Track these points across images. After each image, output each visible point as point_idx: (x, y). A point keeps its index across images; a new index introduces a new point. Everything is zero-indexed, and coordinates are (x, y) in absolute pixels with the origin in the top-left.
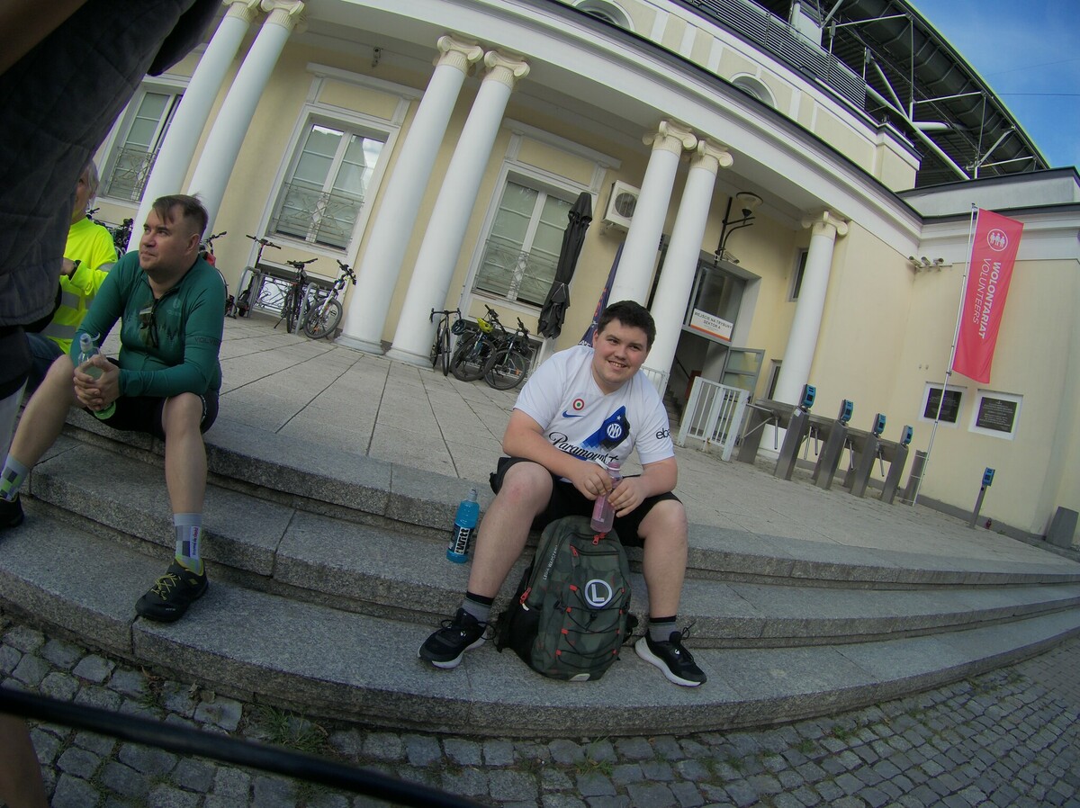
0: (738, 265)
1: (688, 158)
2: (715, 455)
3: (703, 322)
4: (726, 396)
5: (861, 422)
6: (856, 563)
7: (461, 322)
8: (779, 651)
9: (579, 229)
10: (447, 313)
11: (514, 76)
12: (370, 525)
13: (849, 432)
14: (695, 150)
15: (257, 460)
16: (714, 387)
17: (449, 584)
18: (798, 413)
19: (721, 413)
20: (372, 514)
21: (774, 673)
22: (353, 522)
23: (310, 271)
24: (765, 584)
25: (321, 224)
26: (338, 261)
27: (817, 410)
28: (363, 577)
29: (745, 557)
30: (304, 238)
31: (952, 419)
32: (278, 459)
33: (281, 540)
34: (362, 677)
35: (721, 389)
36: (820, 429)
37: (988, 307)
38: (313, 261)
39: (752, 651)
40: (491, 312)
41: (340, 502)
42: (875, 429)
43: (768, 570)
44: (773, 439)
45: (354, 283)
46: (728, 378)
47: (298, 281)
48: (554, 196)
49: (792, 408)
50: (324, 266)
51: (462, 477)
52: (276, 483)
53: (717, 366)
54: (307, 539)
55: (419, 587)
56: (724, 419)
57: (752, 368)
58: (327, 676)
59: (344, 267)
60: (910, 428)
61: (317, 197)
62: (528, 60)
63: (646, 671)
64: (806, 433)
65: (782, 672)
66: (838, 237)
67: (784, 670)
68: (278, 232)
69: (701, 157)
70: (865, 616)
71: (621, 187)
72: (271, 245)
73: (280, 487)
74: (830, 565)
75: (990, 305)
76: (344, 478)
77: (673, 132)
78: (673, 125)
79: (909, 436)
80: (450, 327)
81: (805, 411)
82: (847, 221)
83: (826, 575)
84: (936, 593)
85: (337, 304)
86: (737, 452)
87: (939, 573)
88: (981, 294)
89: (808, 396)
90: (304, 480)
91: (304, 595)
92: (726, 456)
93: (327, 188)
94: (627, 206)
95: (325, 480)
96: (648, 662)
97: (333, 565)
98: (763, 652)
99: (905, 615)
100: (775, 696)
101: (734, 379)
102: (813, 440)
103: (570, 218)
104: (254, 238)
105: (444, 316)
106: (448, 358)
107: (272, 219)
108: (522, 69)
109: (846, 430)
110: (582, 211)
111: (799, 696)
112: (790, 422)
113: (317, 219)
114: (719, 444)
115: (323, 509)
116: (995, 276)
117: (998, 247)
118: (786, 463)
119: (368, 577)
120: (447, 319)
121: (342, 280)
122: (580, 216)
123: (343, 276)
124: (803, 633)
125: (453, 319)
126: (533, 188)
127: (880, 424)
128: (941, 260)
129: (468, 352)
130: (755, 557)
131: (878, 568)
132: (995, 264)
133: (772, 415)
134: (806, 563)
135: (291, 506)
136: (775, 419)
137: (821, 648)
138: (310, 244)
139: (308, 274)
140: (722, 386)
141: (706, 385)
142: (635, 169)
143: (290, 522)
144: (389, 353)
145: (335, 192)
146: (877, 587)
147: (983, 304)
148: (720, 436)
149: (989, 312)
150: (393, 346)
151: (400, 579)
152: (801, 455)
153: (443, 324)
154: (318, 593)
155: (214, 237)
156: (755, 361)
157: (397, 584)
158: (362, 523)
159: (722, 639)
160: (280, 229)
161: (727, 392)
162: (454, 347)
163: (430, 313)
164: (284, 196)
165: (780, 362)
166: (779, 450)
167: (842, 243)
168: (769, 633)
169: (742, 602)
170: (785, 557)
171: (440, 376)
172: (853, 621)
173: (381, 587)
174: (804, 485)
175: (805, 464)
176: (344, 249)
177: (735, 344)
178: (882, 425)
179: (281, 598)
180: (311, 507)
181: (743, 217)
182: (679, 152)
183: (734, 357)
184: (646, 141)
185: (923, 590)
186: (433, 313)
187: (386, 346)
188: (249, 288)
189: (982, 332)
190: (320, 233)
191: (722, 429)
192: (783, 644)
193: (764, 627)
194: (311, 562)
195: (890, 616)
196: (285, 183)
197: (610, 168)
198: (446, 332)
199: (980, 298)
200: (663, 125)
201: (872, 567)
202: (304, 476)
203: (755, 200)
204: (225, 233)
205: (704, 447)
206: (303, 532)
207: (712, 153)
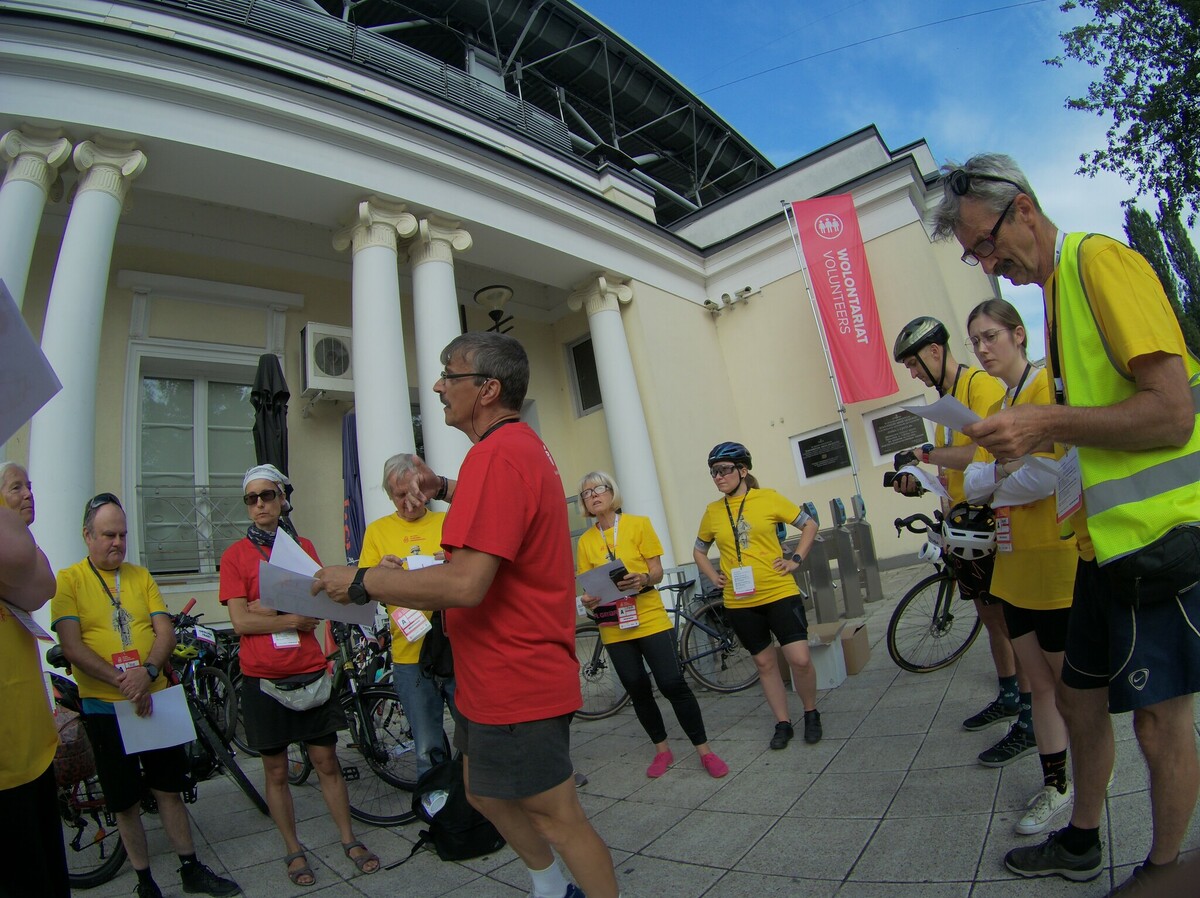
9: (275, 416)
11: (122, 177)
37: (855, 304)
48: (221, 382)
62: (144, 144)
66: (623, 306)
69: (427, 245)
71: (316, 331)
75: (857, 301)
77: (380, 216)
78: (377, 206)
82: (626, 282)
88: (839, 295)
94: (337, 358)
103: (256, 404)
108: (136, 162)
110: (271, 386)
116: (845, 266)
117: (834, 233)
122: (270, 399)
126: (185, 377)
128: (748, 289)
132: (839, 253)
147: (848, 305)
149: (859, 309)
167: (631, 312)
181: (493, 323)
182: (393, 244)
189: (862, 337)
197: (289, 311)
199: (840, 301)
200: (364, 208)
203: (501, 294)
207: (440, 236)
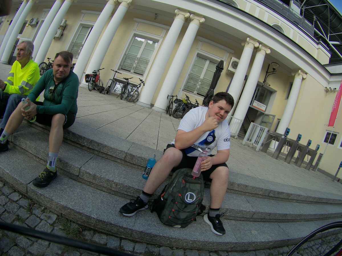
0: (270, 86)
1: (256, 50)
2: (254, 148)
3: (257, 105)
4: (261, 129)
5: (303, 142)
6: (293, 193)
7: (177, 99)
8: (257, 223)
9: (219, 72)
10: (173, 96)
11: (200, 22)
12: (119, 163)
13: (299, 145)
14: (258, 47)
15: (84, 137)
16: (257, 126)
17: (138, 187)
18: (283, 137)
19: (258, 135)
20: (120, 159)
21: (253, 232)
22: (114, 161)
23: (130, 81)
24: (259, 197)
25: (136, 67)
26: (139, 78)
27: (290, 136)
28: (108, 180)
29: (253, 188)
30: (130, 71)
31: (333, 144)
32: (91, 138)
33: (84, 164)
34: (96, 214)
35: (259, 127)
36: (290, 143)
38: (131, 78)
39: (248, 222)
40: (187, 97)
41: (110, 154)
42: (308, 145)
43: (261, 193)
44: (274, 145)
45: (144, 85)
46: (263, 124)
47: (126, 84)
48: (212, 61)
49: (281, 135)
50: (135, 79)
51: (157, 149)
52: (90, 146)
53: (260, 120)
54: (93, 165)
55: (127, 186)
56: (259, 137)
57: (271, 121)
58: (84, 212)
59: (141, 80)
60: (319, 145)
61: (135, 59)
62: (205, 17)
63: (204, 226)
64: (285, 144)
65: (256, 232)
66: (303, 79)
67: (257, 231)
68: (122, 69)
69: (260, 50)
70: (291, 213)
71: (234, 59)
72: (119, 73)
73: (91, 147)
74: (283, 193)
76: (112, 146)
77: (251, 41)
78: (251, 39)
79: (318, 148)
80: (173, 101)
81: (286, 136)
82: (306, 74)
83: (281, 196)
84: (318, 205)
85: (138, 92)
86: (261, 148)
87: (320, 199)
89: (287, 132)
90: (98, 145)
91: (88, 183)
92: (257, 149)
93: (139, 56)
94: (235, 65)
95: (106, 146)
96: (206, 223)
97: (98, 175)
98: (252, 223)
99: (305, 214)
100: (250, 241)
101: (265, 124)
102: (287, 146)
103: (217, 68)
104: (113, 70)
105: (172, 97)
106: (172, 110)
107: (120, 65)
108: (202, 20)
109: (298, 144)
110: (221, 66)
111: (259, 242)
112: (280, 140)
113: (135, 65)
114: (256, 145)
115: (104, 155)
118: (277, 153)
119: (110, 181)
120: (172, 98)
121: (140, 84)
122: (220, 68)
123: (141, 83)
124: (268, 217)
125: (175, 98)
126: (205, 58)
127: (309, 143)
128: (335, 89)
129: (178, 109)
130: (257, 188)
131: (300, 195)
133: (275, 137)
134: (275, 192)
135: (94, 154)
136: (275, 139)
137: (273, 223)
138: (132, 73)
139: (130, 82)
140: (260, 126)
141: (254, 125)
142: (238, 53)
143: (91, 159)
144: (153, 108)
145: (141, 58)
146: (298, 202)
148: (257, 142)
150: (155, 106)
151: (120, 183)
152: (282, 151)
153: (171, 100)
154: (93, 184)
155: (100, 69)
156: (272, 119)
157: (119, 184)
158: (116, 162)
159: (237, 217)
160: (123, 68)
161: (261, 128)
162: (174, 108)
163: (167, 96)
164: (124, 58)
165: (280, 119)
166: (275, 149)
167: (304, 81)
168: (255, 216)
169: (248, 204)
170: (268, 189)
171: (168, 116)
172: (287, 214)
173: (114, 185)
174: (282, 161)
175: (283, 154)
176: (142, 75)
177: (266, 113)
178: (310, 144)
179: (81, 183)
180: (100, 154)
181: (273, 71)
182: (253, 48)
183: (266, 117)
184: (243, 44)
185: (314, 204)
186: (168, 96)
187: (152, 105)
188: (111, 85)
190: (135, 70)
191: (258, 140)
192: (260, 220)
193: (254, 214)
194: (91, 173)
195: (300, 214)
196: (125, 54)
197: (231, 53)
198: (172, 102)
200: (248, 39)
201: (298, 195)
202: (99, 144)
203: (277, 65)
204: (104, 68)
205: (251, 146)
206: (93, 162)
207: (264, 49)
